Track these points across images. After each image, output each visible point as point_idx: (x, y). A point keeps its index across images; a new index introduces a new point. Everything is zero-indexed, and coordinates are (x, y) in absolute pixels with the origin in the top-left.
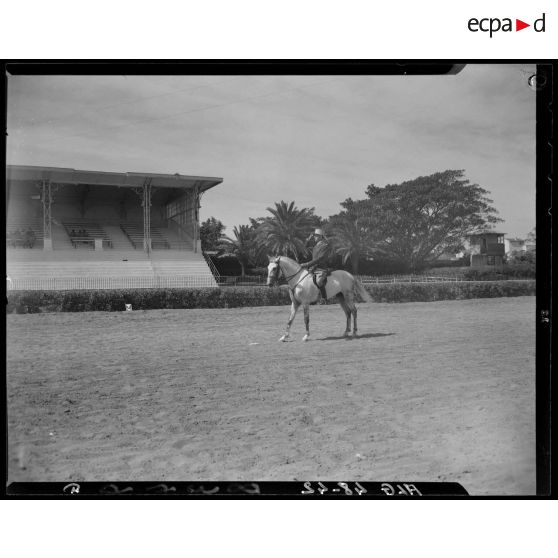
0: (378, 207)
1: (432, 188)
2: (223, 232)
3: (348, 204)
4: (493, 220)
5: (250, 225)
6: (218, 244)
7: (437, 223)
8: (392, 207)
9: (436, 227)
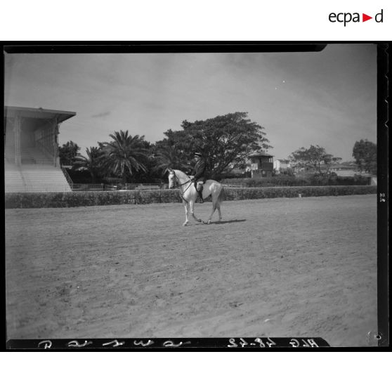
0: (191, 136)
1: (227, 123)
2: (79, 152)
3: (169, 133)
4: (265, 146)
5: (98, 147)
6: (75, 160)
7: (230, 148)
8: (199, 136)
9: (229, 151)
